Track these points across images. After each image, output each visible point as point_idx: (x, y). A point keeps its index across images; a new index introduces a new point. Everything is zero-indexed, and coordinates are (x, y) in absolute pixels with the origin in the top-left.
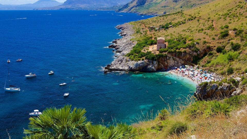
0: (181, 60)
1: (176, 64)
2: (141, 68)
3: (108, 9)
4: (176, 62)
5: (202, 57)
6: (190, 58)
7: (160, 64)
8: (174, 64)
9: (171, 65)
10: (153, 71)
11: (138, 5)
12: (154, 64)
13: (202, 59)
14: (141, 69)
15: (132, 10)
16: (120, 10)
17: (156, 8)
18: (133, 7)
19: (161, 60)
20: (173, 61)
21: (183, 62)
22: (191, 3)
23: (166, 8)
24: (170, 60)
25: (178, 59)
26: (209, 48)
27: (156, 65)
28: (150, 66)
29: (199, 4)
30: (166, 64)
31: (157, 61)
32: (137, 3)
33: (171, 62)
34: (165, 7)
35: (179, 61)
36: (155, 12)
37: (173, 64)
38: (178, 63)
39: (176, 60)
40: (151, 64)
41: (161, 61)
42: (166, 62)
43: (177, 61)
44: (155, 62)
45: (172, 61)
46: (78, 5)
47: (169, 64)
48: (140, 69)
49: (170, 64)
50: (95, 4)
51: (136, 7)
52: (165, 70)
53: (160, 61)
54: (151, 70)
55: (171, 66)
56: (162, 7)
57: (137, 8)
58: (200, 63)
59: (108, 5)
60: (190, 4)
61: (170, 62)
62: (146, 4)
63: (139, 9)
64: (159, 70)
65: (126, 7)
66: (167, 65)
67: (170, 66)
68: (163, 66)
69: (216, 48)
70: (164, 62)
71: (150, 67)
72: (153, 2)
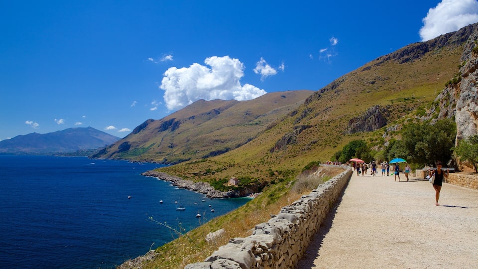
3: (71, 154)
4: (249, 191)
5: (263, 188)
6: (257, 189)
7: (241, 192)
10: (238, 197)
11: (120, 151)
15: (113, 156)
16: (94, 156)
17: (150, 155)
18: (114, 153)
21: (254, 191)
22: (194, 149)
23: (162, 154)
26: (266, 182)
29: (202, 151)
30: (244, 192)
32: (119, 148)
33: (247, 191)
34: (160, 153)
35: (251, 191)
36: (150, 159)
44: (239, 191)
46: (19, 148)
48: (230, 196)
50: (45, 148)
51: (119, 152)
56: (157, 153)
57: (120, 154)
59: (64, 149)
60: (192, 150)
62: (130, 149)
63: (123, 155)
64: (241, 196)
65: (103, 152)
69: (270, 182)
71: (236, 194)
72: (139, 147)
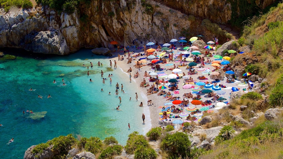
0: (180, 14)
1: (156, 31)
2: (16, 39)
4: (157, 21)
6: (220, 9)
7: (94, 25)
8: (148, 29)
9: (137, 30)
10: (49, 55)
12: (63, 26)
13: (264, 16)
14: (16, 42)
19: (95, 10)
20: (148, 17)
21: (186, 24)
24: (134, 12)
25: (165, 9)
27: (72, 32)
28: (45, 34)
30: (116, 26)
31: (74, 15)
33: (138, 21)
35: (172, 20)
37: (144, 30)
38: (168, 26)
39: (159, 13)
40: (53, 23)
41: (97, 16)
42: (115, 21)
43: (163, 19)
44: (68, 18)
45: (140, 18)
47: (128, 28)
48: (13, 43)
49: (135, 30)
52: (106, 50)
53: (92, 15)
54: (47, 48)
55: (139, 38)
58: (251, 29)
61: (134, 19)
66: (122, 30)
67: (135, 38)
68: (104, 34)
70: (107, 20)
71: (45, 36)
